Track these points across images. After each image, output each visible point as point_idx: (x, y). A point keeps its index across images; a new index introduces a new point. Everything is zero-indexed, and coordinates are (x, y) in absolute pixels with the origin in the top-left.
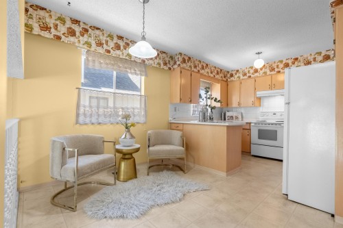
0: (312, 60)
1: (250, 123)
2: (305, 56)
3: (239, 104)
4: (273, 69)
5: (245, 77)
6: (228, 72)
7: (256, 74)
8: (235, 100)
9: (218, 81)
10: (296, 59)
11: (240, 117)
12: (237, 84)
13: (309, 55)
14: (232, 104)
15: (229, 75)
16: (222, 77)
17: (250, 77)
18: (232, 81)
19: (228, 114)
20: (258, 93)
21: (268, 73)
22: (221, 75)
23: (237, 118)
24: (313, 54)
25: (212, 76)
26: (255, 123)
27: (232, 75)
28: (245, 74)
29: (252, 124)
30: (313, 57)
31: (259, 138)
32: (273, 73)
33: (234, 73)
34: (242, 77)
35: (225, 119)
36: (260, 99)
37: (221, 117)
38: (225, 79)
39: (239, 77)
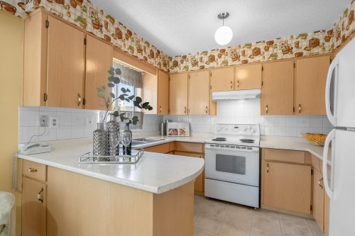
0: (293, 46)
1: (203, 144)
2: (284, 39)
3: (187, 111)
4: (236, 58)
5: (196, 68)
6: (171, 58)
7: (212, 64)
8: (180, 104)
9: (153, 69)
10: (271, 43)
11: (187, 130)
12: (183, 78)
13: (289, 38)
14: (175, 110)
15: (171, 64)
16: (159, 64)
17: (203, 67)
18: (176, 73)
19: (170, 126)
20: (214, 94)
21: (230, 62)
22: (158, 60)
23: (183, 131)
24: (295, 37)
25: (140, 57)
26: (212, 145)
27: (176, 64)
28: (195, 64)
29: (207, 146)
30: (294, 41)
31: (218, 169)
32: (237, 63)
33: (179, 60)
34: (191, 68)
35: (165, 134)
36: (215, 103)
37: (160, 130)
38: (165, 70)
39: (186, 68)
